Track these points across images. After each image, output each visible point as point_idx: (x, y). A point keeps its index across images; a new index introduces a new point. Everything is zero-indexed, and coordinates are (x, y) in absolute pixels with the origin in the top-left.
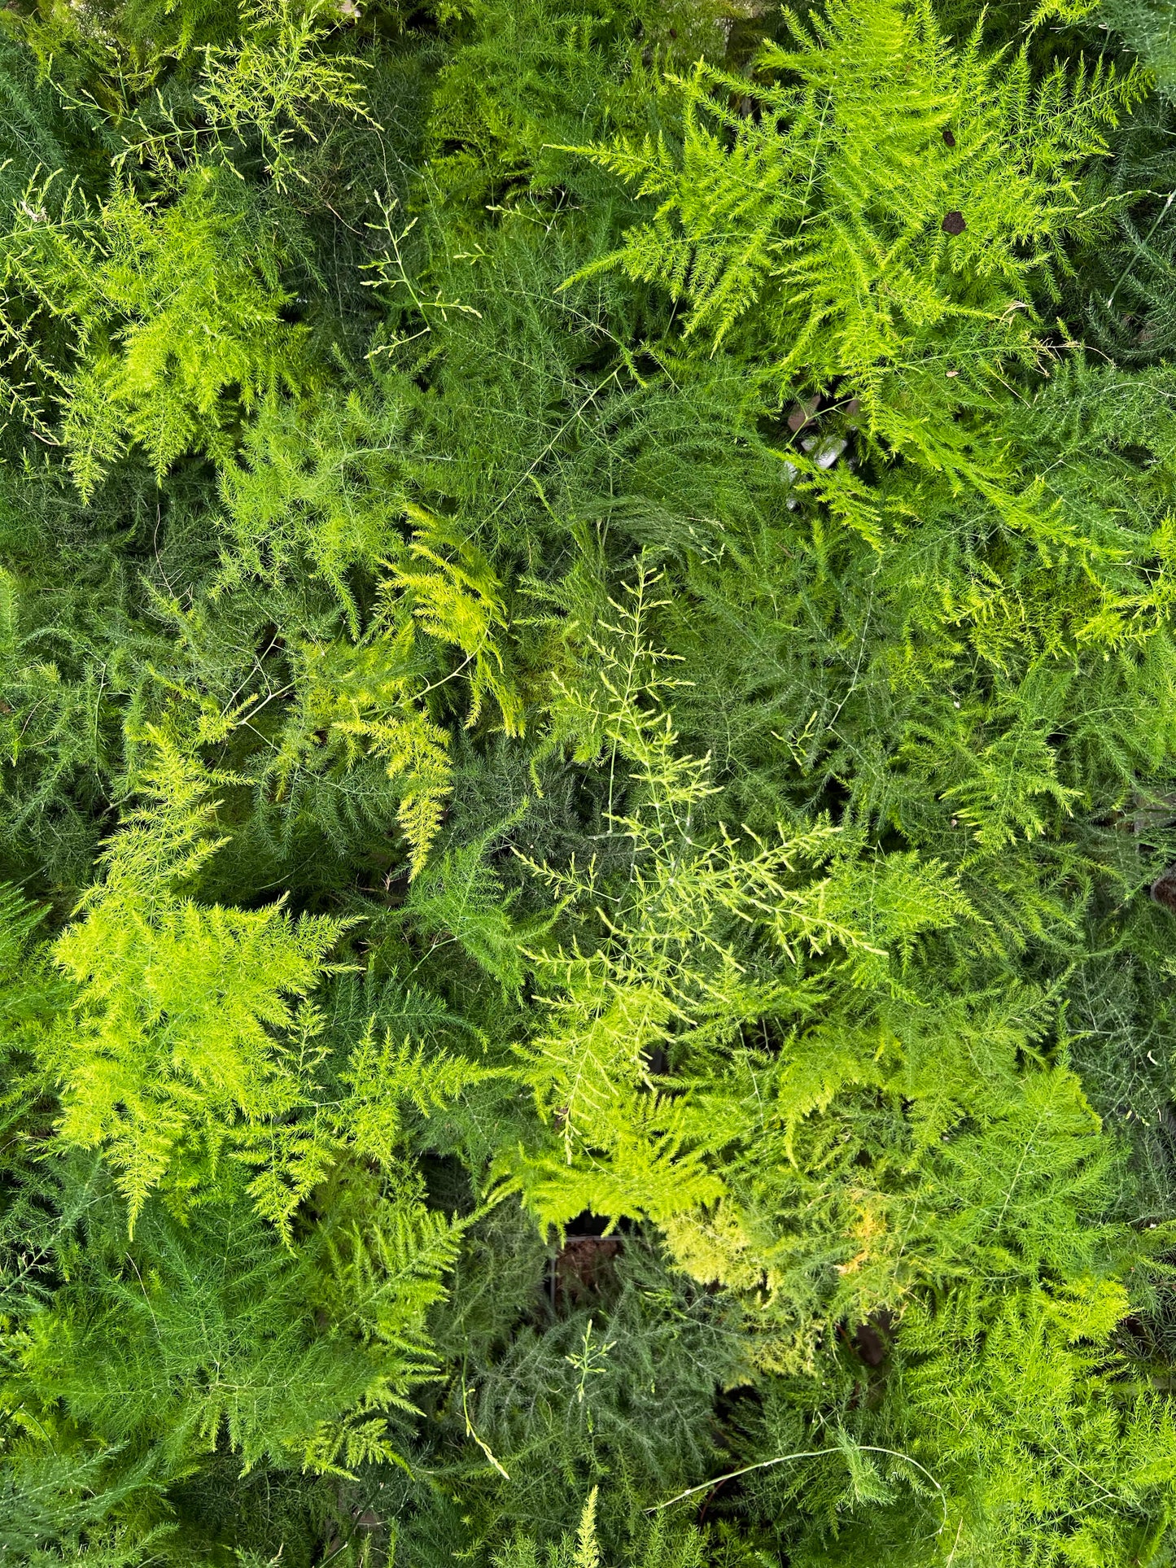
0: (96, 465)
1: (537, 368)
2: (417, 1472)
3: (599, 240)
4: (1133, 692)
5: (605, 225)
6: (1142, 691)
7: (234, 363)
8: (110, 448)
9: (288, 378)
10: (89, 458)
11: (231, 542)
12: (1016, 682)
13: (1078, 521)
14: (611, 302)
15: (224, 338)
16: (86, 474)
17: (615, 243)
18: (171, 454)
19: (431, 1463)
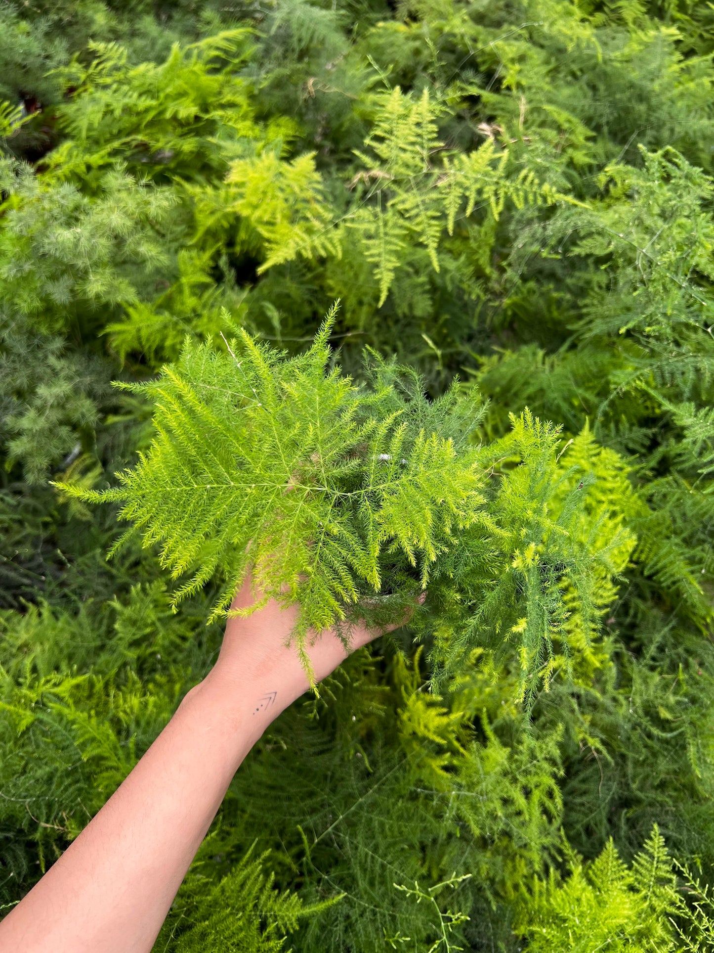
0: (651, 850)
1: (363, 849)
2: (466, 349)
3: (314, 929)
4: (66, 652)
5: (309, 939)
6: (61, 651)
7: (559, 900)
8: (643, 862)
9: (527, 896)
10: (656, 855)
11: (552, 761)
12: (125, 665)
13: (70, 730)
14: (313, 889)
15: (565, 914)
16: (656, 844)
17: (304, 923)
18: (604, 856)
19: (459, 353)
